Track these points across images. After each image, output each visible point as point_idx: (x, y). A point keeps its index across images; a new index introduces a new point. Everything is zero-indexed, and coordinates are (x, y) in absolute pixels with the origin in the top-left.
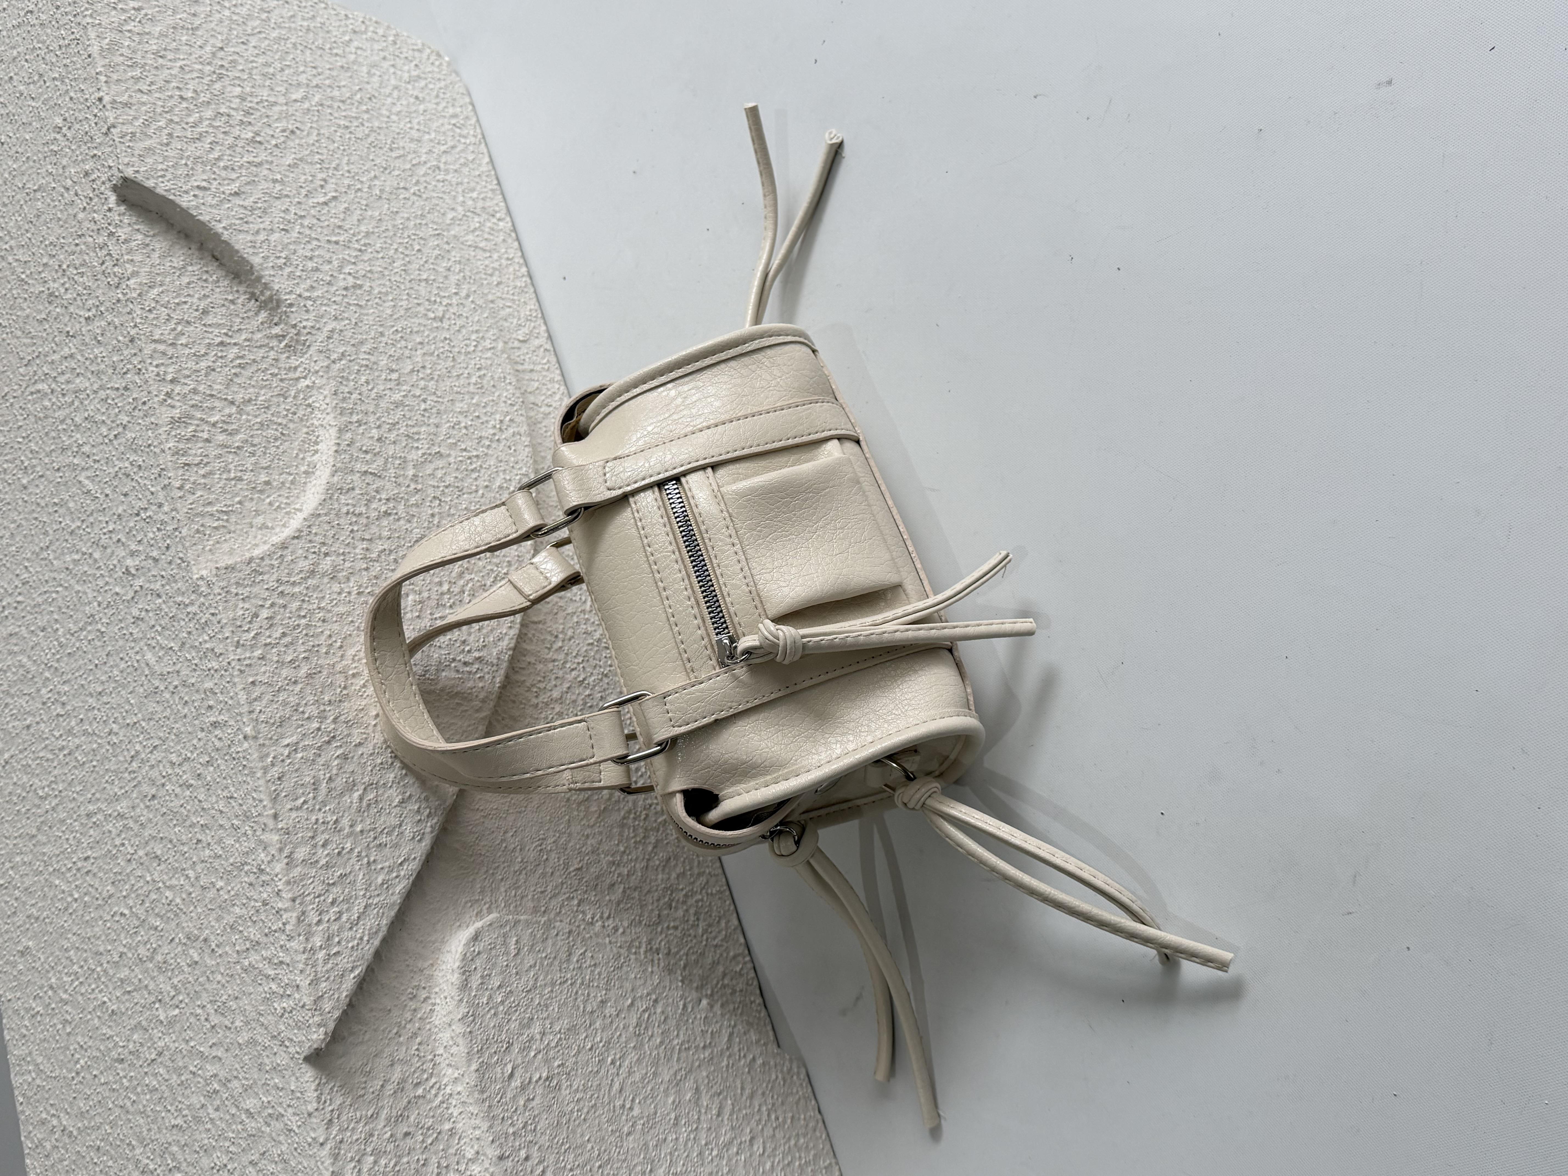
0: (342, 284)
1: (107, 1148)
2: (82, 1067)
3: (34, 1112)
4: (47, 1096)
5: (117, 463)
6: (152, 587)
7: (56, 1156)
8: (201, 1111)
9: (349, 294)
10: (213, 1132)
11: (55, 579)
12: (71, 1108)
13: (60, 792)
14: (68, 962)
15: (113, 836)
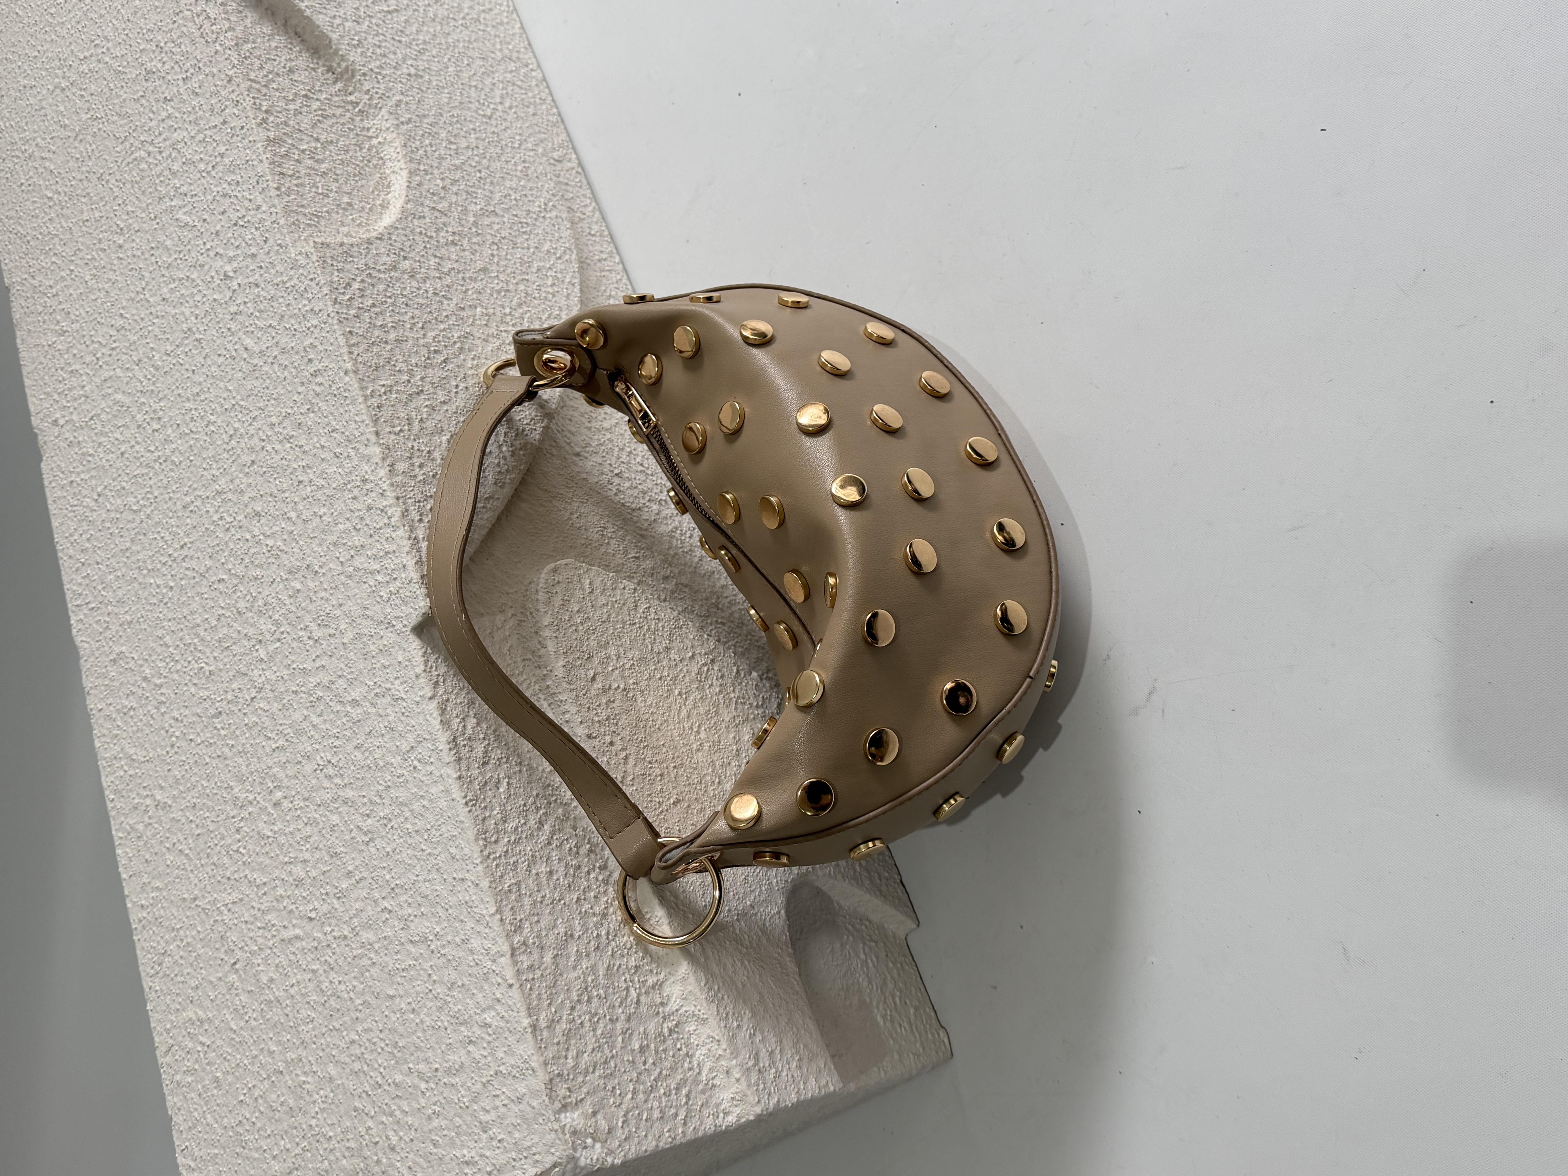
0: (405, 71)
1: (205, 801)
2: (177, 737)
3: (125, 803)
4: (140, 781)
5: (215, 189)
6: (251, 280)
7: (149, 833)
8: (304, 723)
9: (412, 79)
10: (317, 736)
11: (151, 313)
12: (165, 781)
13: (156, 497)
14: (164, 649)
15: (211, 513)
